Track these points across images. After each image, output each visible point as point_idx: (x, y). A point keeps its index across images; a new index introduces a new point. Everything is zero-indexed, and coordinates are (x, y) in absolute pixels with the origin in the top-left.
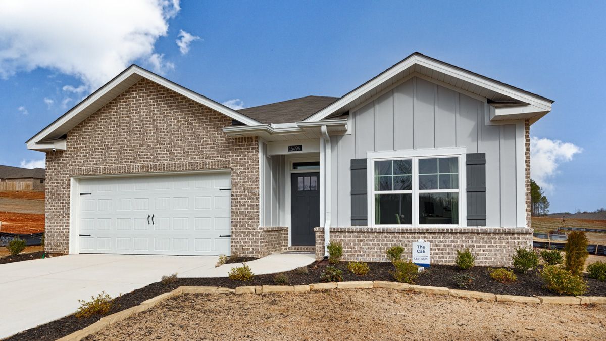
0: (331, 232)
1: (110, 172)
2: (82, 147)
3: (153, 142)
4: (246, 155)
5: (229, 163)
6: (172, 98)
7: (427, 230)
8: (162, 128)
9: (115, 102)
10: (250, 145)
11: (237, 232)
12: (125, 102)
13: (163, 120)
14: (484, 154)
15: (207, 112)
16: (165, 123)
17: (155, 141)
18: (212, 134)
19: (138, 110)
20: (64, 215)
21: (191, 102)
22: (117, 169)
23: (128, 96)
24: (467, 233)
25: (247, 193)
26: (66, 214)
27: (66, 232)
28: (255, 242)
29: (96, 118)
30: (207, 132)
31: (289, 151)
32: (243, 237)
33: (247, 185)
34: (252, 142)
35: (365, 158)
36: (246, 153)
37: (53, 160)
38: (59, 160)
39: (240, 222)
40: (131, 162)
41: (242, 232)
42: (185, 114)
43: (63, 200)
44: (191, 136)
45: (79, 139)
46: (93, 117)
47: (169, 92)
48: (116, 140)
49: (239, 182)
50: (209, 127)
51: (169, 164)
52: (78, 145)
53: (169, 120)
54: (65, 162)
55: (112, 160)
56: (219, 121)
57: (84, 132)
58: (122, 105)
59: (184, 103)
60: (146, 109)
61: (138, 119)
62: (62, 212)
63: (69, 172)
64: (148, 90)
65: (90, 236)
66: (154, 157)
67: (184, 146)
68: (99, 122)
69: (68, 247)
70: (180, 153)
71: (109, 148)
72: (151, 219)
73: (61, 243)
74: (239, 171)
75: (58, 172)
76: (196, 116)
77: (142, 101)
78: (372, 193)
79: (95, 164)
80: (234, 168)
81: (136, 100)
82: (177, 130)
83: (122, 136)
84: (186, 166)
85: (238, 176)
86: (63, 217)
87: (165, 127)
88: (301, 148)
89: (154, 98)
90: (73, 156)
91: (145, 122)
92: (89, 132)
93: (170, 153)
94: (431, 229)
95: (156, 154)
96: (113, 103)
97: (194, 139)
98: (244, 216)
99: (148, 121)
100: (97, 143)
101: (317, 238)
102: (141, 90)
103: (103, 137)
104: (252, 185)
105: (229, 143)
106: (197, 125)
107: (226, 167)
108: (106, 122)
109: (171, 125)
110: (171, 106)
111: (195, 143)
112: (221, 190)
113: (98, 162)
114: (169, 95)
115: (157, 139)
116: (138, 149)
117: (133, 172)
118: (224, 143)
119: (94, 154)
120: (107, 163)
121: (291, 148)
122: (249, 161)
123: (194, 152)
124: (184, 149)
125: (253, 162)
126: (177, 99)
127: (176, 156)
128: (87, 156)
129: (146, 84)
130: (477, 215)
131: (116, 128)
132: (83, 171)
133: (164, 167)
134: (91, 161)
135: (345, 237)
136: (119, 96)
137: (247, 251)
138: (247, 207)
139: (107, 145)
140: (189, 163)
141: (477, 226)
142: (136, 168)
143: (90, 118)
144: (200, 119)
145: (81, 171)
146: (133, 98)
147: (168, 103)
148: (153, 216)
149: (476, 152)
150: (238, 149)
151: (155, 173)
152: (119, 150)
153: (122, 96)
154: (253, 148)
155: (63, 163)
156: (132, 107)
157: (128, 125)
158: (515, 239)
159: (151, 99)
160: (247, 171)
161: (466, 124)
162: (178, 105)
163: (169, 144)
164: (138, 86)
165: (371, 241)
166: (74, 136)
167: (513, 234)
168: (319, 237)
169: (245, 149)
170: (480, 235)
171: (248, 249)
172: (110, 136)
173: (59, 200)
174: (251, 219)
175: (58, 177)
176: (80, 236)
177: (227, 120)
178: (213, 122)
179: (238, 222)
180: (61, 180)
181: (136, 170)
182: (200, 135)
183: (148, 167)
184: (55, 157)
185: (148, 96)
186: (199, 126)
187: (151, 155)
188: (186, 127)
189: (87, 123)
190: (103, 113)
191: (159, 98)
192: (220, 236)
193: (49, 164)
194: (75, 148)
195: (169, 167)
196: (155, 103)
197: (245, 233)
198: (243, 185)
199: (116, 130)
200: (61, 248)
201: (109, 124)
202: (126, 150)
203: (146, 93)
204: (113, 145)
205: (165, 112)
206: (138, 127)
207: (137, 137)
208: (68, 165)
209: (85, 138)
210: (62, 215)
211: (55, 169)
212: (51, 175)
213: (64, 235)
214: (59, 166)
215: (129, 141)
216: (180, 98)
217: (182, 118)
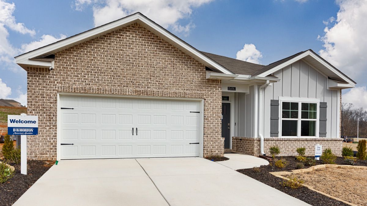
0: (264, 140)
1: (103, 93)
2: (72, 68)
3: (144, 73)
4: (214, 91)
5: (203, 95)
6: (161, 43)
7: (306, 139)
8: (152, 64)
9: (109, 36)
10: (217, 85)
11: (208, 141)
12: (118, 38)
13: (153, 58)
14: (326, 103)
15: (188, 58)
16: (154, 60)
17: (146, 73)
18: (192, 74)
19: (131, 47)
20: (52, 127)
21: (176, 49)
22: (111, 91)
23: (121, 34)
24: (320, 141)
25: (214, 115)
26: (53, 126)
27: (54, 141)
28: (220, 147)
29: (89, 46)
30: (188, 72)
31: (228, 90)
32: (212, 144)
33: (214, 111)
34: (218, 83)
35: (278, 99)
36: (215, 90)
37: (37, 76)
38: (45, 77)
39: (210, 134)
40: (124, 86)
41: (211, 141)
42: (171, 57)
43: (51, 113)
44: (175, 73)
45: (69, 60)
46: (86, 44)
47: (159, 38)
48: (109, 67)
49: (209, 108)
50: (189, 69)
51: (158, 91)
52: (68, 66)
53: (158, 58)
54: (52, 79)
55: (105, 83)
56: (197, 66)
57: (75, 56)
58: (116, 40)
59: (170, 48)
60: (138, 47)
61: (131, 54)
62: (48, 124)
63: (57, 89)
64: (140, 32)
65: (73, 144)
66: (145, 85)
67: (171, 80)
68: (92, 50)
69: (56, 154)
70: (167, 84)
71: (103, 73)
72: (135, 131)
73: (48, 151)
74: (210, 101)
75: (44, 87)
76: (180, 60)
77: (134, 40)
78: (281, 119)
79: (87, 84)
80: (206, 99)
81: (129, 38)
82: (164, 68)
83: (115, 64)
84: (172, 94)
85: (209, 104)
86: (50, 128)
87: (155, 64)
88: (235, 89)
89: (145, 40)
90: (61, 75)
91: (137, 57)
92: (81, 57)
93: (159, 84)
94: (308, 139)
95: (147, 83)
96: (108, 36)
97: (178, 76)
98: (213, 130)
99: (140, 57)
100: (89, 67)
101: (255, 144)
102: (134, 32)
103: (96, 63)
104: (218, 111)
105: (203, 82)
106: (181, 66)
107: (201, 98)
108: (99, 51)
109: (160, 63)
110: (160, 49)
111: (179, 78)
112: (191, 112)
113: (91, 83)
114: (158, 41)
115: (148, 71)
116: (131, 77)
117: (126, 94)
118: (199, 82)
119: (86, 76)
120: (100, 85)
121: (229, 88)
122: (216, 95)
123: (178, 85)
124: (170, 82)
125: (219, 96)
126: (165, 45)
127: (164, 86)
128: (78, 76)
129: (138, 27)
130: (323, 133)
131: (109, 57)
132: (75, 89)
133: (154, 93)
134: (83, 82)
135: (269, 143)
136: (113, 32)
137: (214, 153)
138: (215, 125)
139: (100, 70)
140: (174, 92)
141: (323, 137)
142: (129, 91)
143: (82, 45)
144: (183, 62)
145: (72, 89)
146: (127, 36)
147: (157, 46)
149: (323, 102)
150: (209, 87)
151: (146, 97)
152: (113, 76)
153: (116, 32)
154: (219, 87)
155: (50, 79)
156: (125, 43)
157: (122, 56)
158: (336, 143)
159: (143, 40)
160: (215, 101)
161: (320, 88)
162: (166, 49)
163: (158, 77)
164: (131, 27)
165: (281, 145)
166: (64, 57)
167: (336, 141)
168: (256, 143)
169: (214, 87)
170: (325, 142)
171: (215, 152)
172: (103, 63)
173: (44, 113)
174: (217, 132)
175: (43, 92)
176: (62, 144)
177: (202, 66)
178: (192, 66)
179: (208, 134)
180: (47, 95)
181: (129, 93)
182: (182, 74)
183: (140, 92)
184: (40, 74)
185: (140, 37)
186: (182, 67)
187: (143, 83)
188: (172, 66)
189: (78, 49)
190: (96, 43)
191: (149, 41)
192: (190, 144)
193: (32, 79)
194: (65, 68)
195: (158, 94)
196: (147, 44)
197: (213, 141)
198: (212, 111)
199: (109, 59)
200: (48, 155)
201: (102, 53)
202: (119, 76)
203: (138, 35)
204: (106, 71)
205: (155, 52)
206: (131, 60)
207: (130, 68)
208: (56, 82)
209: (75, 61)
210: (48, 126)
211: (40, 84)
212: (34, 89)
213: (52, 144)
214: (44, 82)
215: (122, 69)
216: (167, 44)
217: (169, 59)
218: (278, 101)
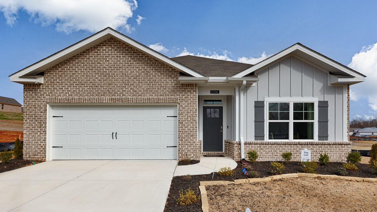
0: (244, 144)
1: (83, 102)
2: (58, 82)
3: (119, 82)
4: (188, 95)
5: (177, 100)
6: (135, 54)
8: (127, 73)
9: (87, 51)
10: (192, 89)
11: (183, 144)
12: (96, 52)
13: (127, 68)
14: (327, 102)
15: (161, 65)
16: (129, 70)
17: (121, 82)
18: (165, 80)
19: (107, 59)
20: (42, 132)
21: (150, 57)
22: (90, 100)
23: (99, 49)
24: (319, 144)
25: (189, 119)
26: (43, 132)
27: (43, 145)
28: (195, 151)
29: (71, 62)
30: (161, 78)
31: (211, 93)
32: (186, 147)
33: (189, 115)
34: (193, 87)
35: (263, 100)
36: (189, 94)
37: (31, 91)
38: (37, 91)
39: (185, 138)
40: (101, 95)
41: (186, 144)
42: (144, 65)
43: (41, 121)
44: (149, 80)
45: (55, 76)
46: (69, 61)
47: (133, 49)
48: (88, 79)
49: (184, 112)
50: (162, 75)
51: (133, 98)
52: (55, 80)
53: (132, 68)
54: (42, 92)
55: (85, 93)
56: (170, 72)
57: (60, 72)
58: (94, 54)
59: (144, 58)
60: (114, 59)
61: (107, 65)
62: (39, 130)
63: (46, 100)
64: (116, 46)
65: (62, 147)
66: (121, 93)
67: (144, 87)
68: (74, 65)
69: (45, 155)
70: (141, 91)
71: (83, 84)
72: (114, 135)
73: (39, 153)
74: (184, 105)
75: (36, 99)
76: (153, 67)
77: (110, 53)
78: (267, 121)
79: (70, 95)
80: (181, 103)
81: (105, 52)
82: (138, 76)
83: (93, 76)
84: (146, 100)
85: (183, 108)
86: (41, 134)
87: (129, 73)
88: (218, 92)
89: (120, 52)
90: (50, 89)
91: (113, 68)
92: (65, 72)
93: (133, 91)
94: (301, 142)
95: (122, 91)
96: (87, 52)
97: (151, 82)
98: (188, 134)
99: (115, 68)
100: (71, 80)
102: (110, 46)
103: (77, 76)
104: (193, 114)
105: (177, 87)
106: (154, 73)
107: (175, 102)
108: (80, 65)
109: (134, 72)
110: (134, 59)
111: (153, 85)
112: (168, 117)
113: (73, 94)
114: (132, 51)
115: (122, 80)
116: (107, 87)
117: (103, 102)
118: (173, 87)
119: (69, 88)
120: (81, 95)
121: (212, 92)
122: (191, 99)
123: (151, 91)
124: (144, 89)
125: (194, 100)
126: (139, 55)
127: (138, 93)
128: (63, 89)
129: (114, 41)
130: (324, 135)
131: (88, 70)
132: (60, 100)
133: (128, 100)
134: (66, 93)
135: (252, 147)
136: (92, 48)
137: (189, 156)
138: (190, 128)
139: (80, 82)
140: (148, 98)
141: (323, 140)
142: (105, 99)
143: (66, 62)
144: (156, 70)
145: (58, 100)
146: (104, 50)
147: (132, 57)
148: (116, 133)
149: (323, 100)
150: (183, 91)
151: (121, 104)
152: (91, 87)
153: (94, 48)
154: (194, 91)
155: (40, 93)
156: (102, 57)
157: (99, 69)
158: (342, 147)
159: (118, 52)
160: (189, 105)
161: (319, 85)
162: (139, 59)
163: (132, 85)
164: (107, 42)
165: (267, 149)
166: (51, 73)
167: (342, 145)
168: (236, 147)
169: (189, 91)
170: (326, 146)
171: (190, 155)
172: (83, 76)
173: (36, 121)
174: (192, 136)
175: (35, 104)
176: (53, 147)
177: (176, 72)
178: (165, 72)
179: (183, 138)
180: (38, 106)
181: (105, 101)
182: (156, 80)
183: (116, 99)
184: (33, 89)
185: (116, 50)
186: (155, 74)
187: (118, 91)
188: (145, 74)
189: (63, 65)
190: (77, 59)
191: (124, 52)
192: (167, 147)
193: (27, 93)
194: (52, 82)
195: (133, 100)
196: (121, 56)
197: (188, 145)
198: (187, 114)
199: (88, 72)
200: (39, 157)
201: (82, 67)
202: (97, 87)
203: (114, 48)
204: (86, 82)
205: (129, 63)
206: (107, 71)
207: (106, 78)
208: (45, 95)
209: (60, 76)
210: (39, 132)
211: (33, 97)
212: (29, 102)
213: (42, 147)
214: (36, 95)
215: (99, 80)
216: (141, 54)
217: (142, 68)
218: (263, 102)
